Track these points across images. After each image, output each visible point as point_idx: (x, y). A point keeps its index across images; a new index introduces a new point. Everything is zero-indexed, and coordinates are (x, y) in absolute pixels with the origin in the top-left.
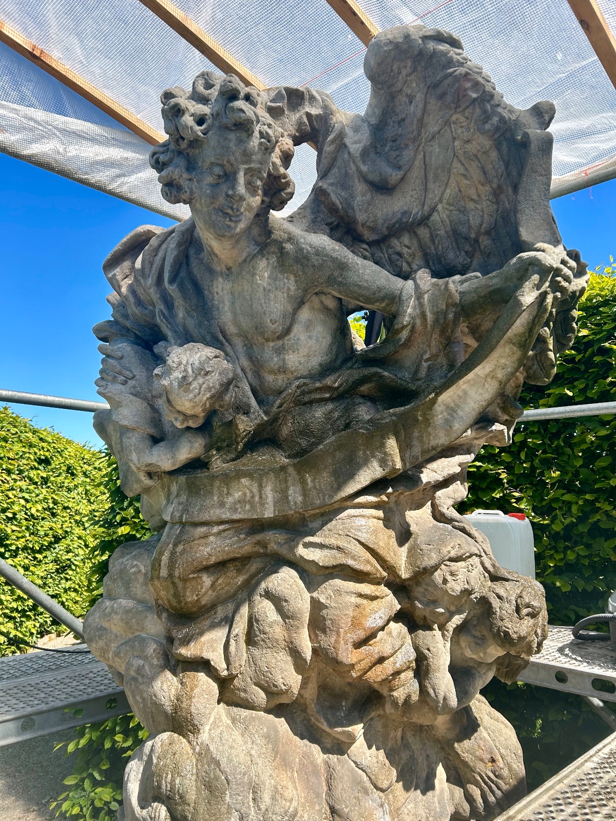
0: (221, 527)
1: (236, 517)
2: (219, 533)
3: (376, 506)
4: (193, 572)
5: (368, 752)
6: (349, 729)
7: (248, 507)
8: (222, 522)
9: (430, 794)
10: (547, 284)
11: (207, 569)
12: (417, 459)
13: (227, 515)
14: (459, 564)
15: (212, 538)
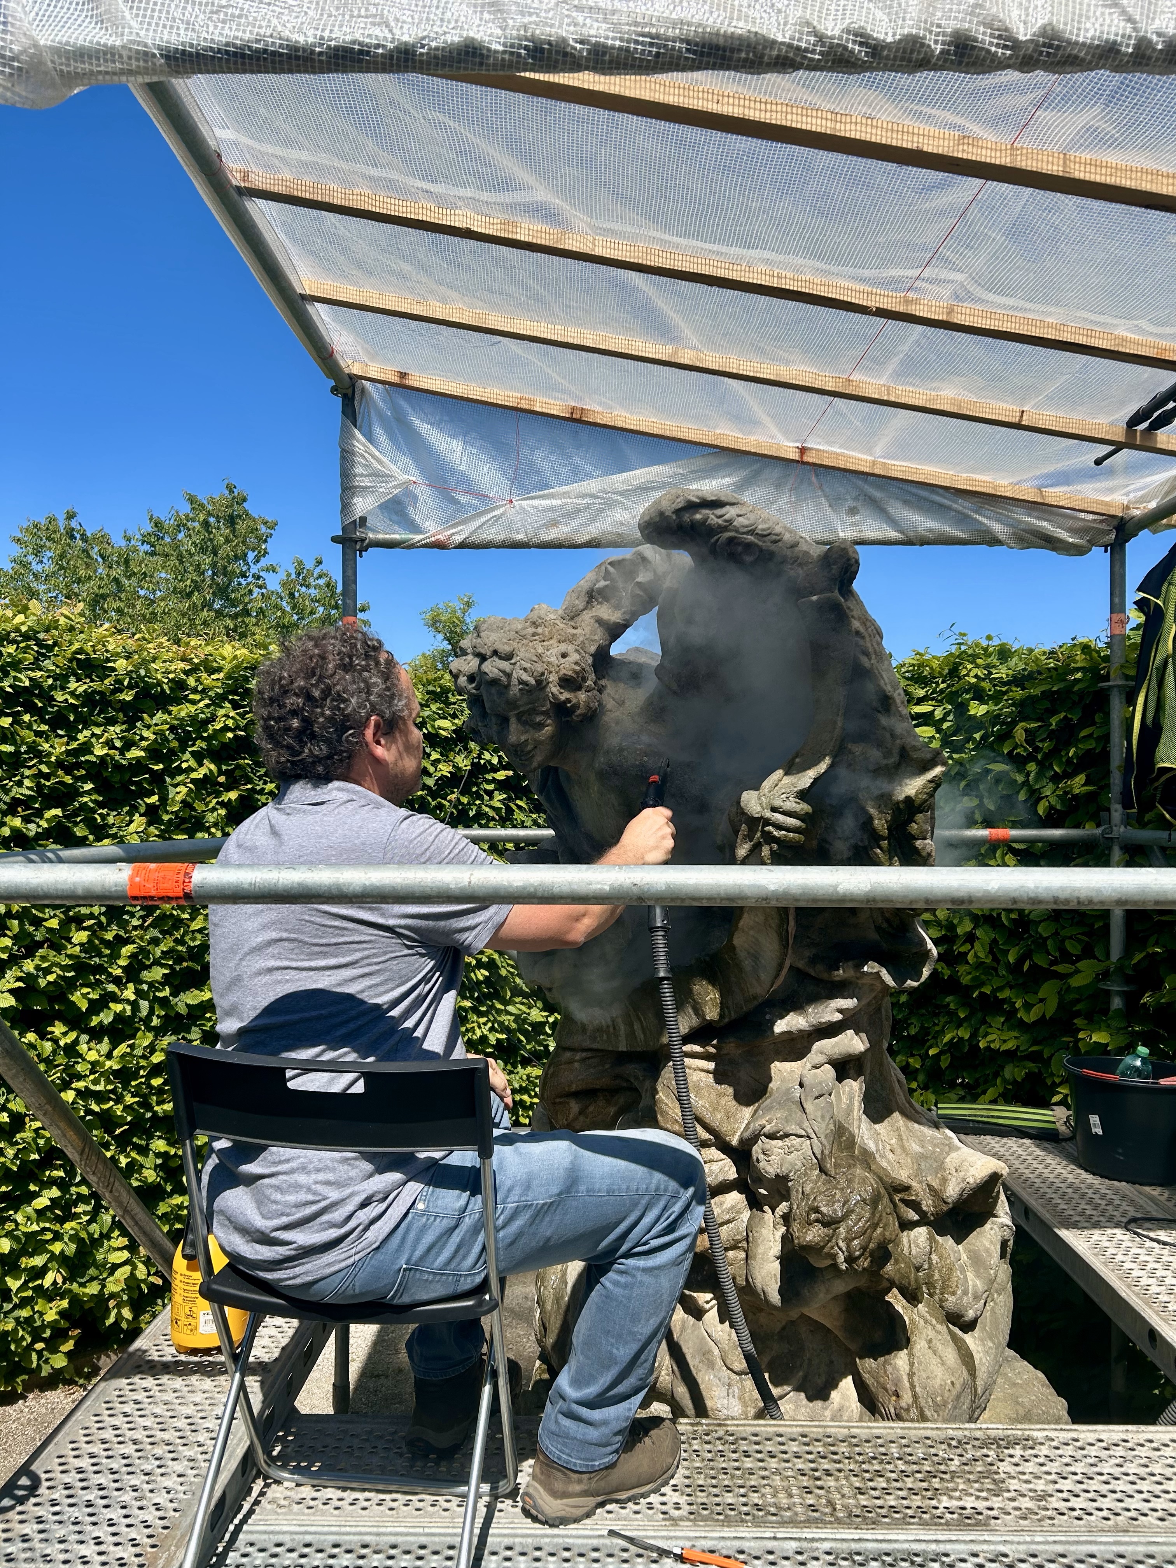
0: (584, 1054)
1: (595, 1046)
2: (583, 1060)
3: (707, 1057)
4: (561, 1097)
5: (720, 1327)
6: (695, 1294)
7: (605, 1037)
8: (584, 1050)
9: (819, 1404)
10: (759, 834)
11: (576, 1095)
12: (742, 1008)
13: (587, 1044)
14: (774, 1142)
15: (576, 1065)
